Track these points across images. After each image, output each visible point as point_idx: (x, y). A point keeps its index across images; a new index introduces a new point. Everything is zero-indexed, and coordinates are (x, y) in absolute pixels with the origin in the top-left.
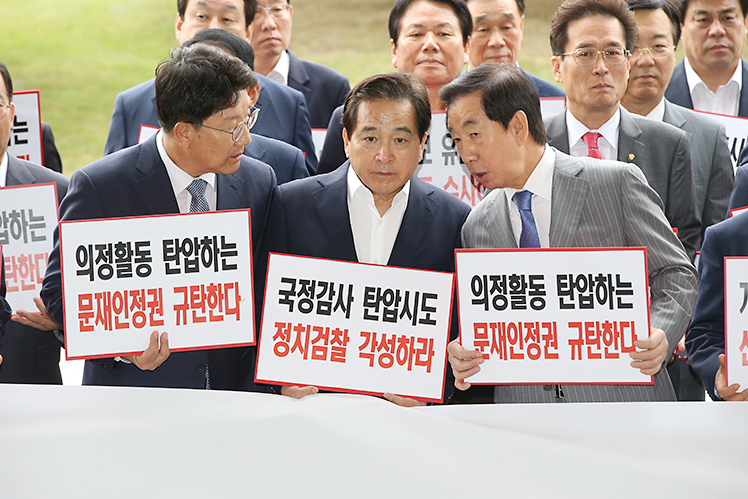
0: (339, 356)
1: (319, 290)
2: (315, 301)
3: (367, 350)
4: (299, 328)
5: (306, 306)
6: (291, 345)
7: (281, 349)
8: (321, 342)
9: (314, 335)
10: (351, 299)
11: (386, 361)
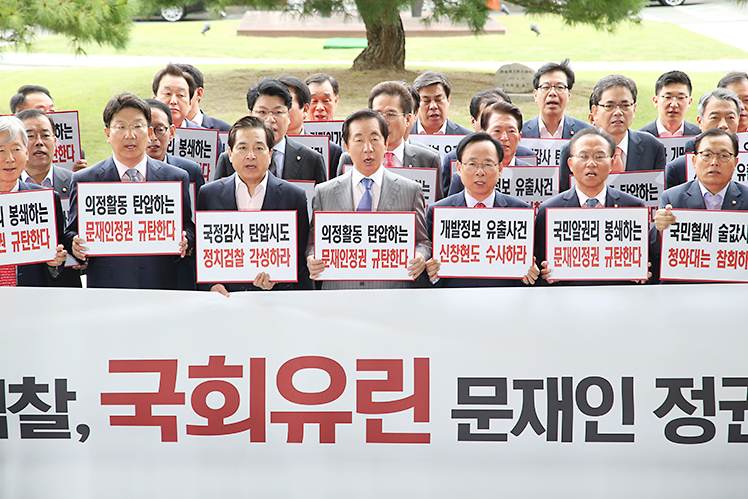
0: (240, 264)
1: (225, 229)
2: (223, 236)
3: (255, 258)
4: (217, 252)
5: (219, 239)
6: (214, 261)
7: (209, 264)
8: (229, 258)
9: (225, 254)
10: (242, 232)
11: (265, 263)
